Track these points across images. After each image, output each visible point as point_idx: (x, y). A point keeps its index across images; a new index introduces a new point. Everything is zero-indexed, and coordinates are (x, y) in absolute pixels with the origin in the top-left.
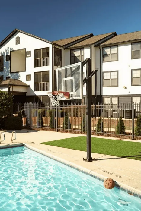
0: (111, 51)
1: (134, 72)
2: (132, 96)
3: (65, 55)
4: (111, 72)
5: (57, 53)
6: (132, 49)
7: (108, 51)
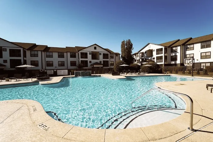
0: (190, 46)
1: (202, 54)
2: (201, 63)
3: (169, 50)
4: (190, 54)
5: (166, 49)
6: (201, 45)
7: (189, 46)
